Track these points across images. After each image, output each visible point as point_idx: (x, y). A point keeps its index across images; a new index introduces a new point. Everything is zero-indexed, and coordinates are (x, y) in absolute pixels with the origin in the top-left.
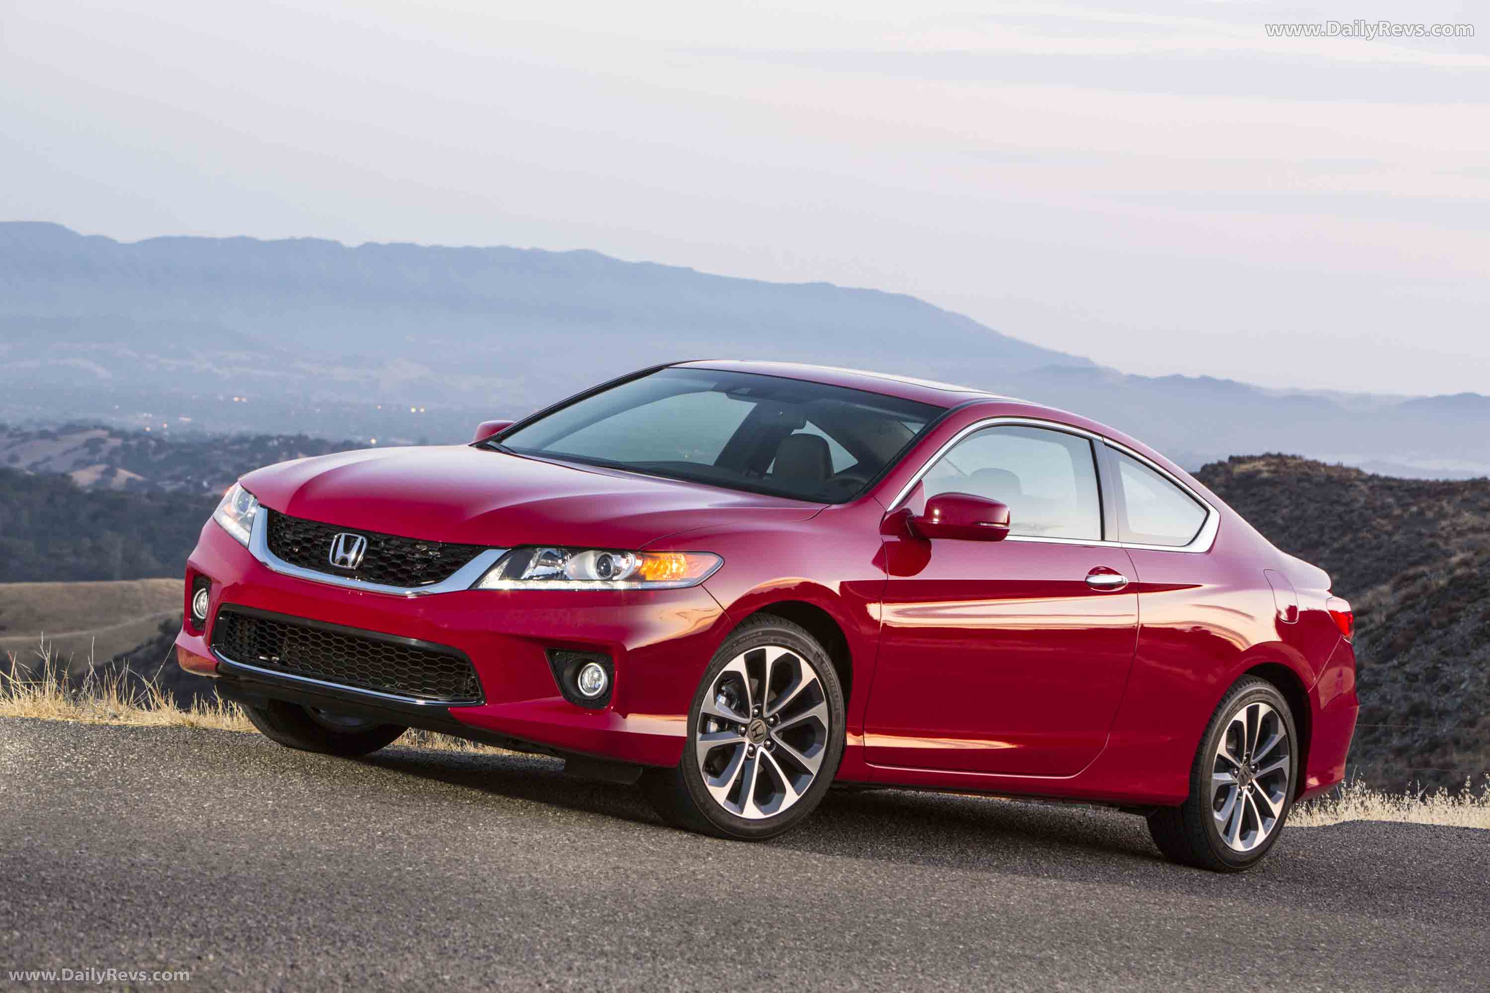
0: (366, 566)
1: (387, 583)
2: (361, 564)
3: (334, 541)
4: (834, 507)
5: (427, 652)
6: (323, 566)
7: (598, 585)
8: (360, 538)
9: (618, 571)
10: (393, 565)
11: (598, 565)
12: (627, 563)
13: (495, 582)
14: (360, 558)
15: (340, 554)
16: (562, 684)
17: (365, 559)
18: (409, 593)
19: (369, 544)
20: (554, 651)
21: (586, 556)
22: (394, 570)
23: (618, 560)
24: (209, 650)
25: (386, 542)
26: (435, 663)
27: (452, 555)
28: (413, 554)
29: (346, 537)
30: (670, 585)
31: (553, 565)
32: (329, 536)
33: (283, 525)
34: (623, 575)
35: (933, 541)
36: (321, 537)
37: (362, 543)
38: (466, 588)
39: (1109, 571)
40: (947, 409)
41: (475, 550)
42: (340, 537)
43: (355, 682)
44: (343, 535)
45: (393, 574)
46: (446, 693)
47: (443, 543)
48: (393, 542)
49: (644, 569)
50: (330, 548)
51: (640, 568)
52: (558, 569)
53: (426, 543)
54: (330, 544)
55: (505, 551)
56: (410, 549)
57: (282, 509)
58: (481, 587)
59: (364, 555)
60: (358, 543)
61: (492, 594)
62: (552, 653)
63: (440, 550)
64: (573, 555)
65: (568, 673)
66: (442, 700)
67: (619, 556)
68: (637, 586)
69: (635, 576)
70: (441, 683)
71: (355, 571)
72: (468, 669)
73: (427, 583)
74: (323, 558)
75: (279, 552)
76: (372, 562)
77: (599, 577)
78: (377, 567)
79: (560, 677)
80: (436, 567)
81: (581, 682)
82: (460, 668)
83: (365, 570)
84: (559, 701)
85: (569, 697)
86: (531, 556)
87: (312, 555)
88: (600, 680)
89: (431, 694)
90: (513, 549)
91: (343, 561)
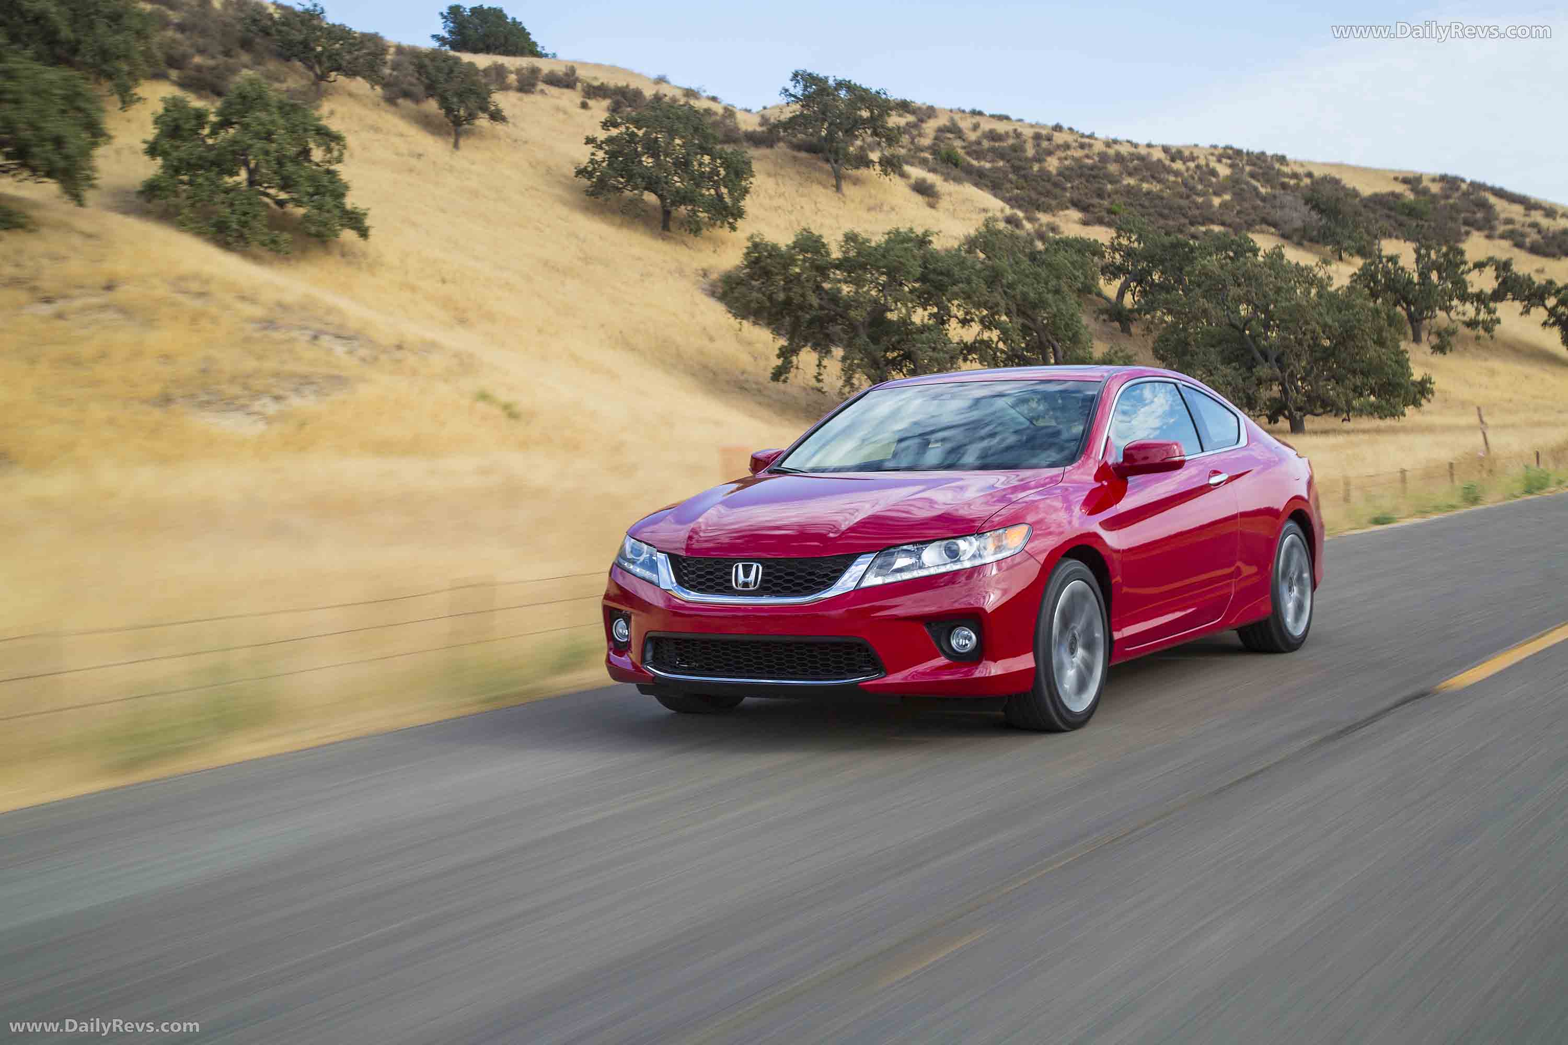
0: (763, 584)
1: (785, 596)
2: (760, 585)
3: (734, 570)
5: (832, 644)
6: (727, 590)
7: (947, 568)
8: (755, 564)
9: (963, 553)
10: (787, 581)
11: (946, 551)
12: (967, 546)
13: (873, 579)
14: (758, 580)
15: (741, 578)
16: (941, 647)
20: (930, 623)
21: (933, 547)
22: (789, 585)
23: (961, 545)
25: (777, 565)
26: (841, 651)
29: (743, 565)
31: (911, 558)
32: (729, 567)
33: (686, 565)
34: (968, 555)
36: (718, 569)
37: (758, 567)
38: (852, 589)
41: (851, 558)
42: (737, 567)
43: (775, 675)
44: (740, 564)
45: (790, 588)
48: (784, 564)
49: (979, 548)
51: (976, 548)
52: (914, 561)
55: (874, 555)
57: (679, 552)
58: (863, 586)
59: (762, 577)
60: (755, 568)
61: (871, 590)
64: (923, 548)
65: (942, 642)
67: (961, 541)
68: (980, 562)
69: (976, 555)
70: (847, 665)
71: (757, 590)
72: (867, 651)
73: (819, 590)
74: (727, 584)
75: (687, 585)
76: (770, 581)
77: (949, 560)
78: (775, 585)
79: (938, 642)
80: (826, 575)
81: (954, 643)
82: (859, 650)
83: (765, 588)
84: (942, 661)
85: (948, 656)
86: (893, 554)
87: (717, 584)
88: (970, 639)
89: (840, 675)
90: (881, 551)
91: (746, 585)
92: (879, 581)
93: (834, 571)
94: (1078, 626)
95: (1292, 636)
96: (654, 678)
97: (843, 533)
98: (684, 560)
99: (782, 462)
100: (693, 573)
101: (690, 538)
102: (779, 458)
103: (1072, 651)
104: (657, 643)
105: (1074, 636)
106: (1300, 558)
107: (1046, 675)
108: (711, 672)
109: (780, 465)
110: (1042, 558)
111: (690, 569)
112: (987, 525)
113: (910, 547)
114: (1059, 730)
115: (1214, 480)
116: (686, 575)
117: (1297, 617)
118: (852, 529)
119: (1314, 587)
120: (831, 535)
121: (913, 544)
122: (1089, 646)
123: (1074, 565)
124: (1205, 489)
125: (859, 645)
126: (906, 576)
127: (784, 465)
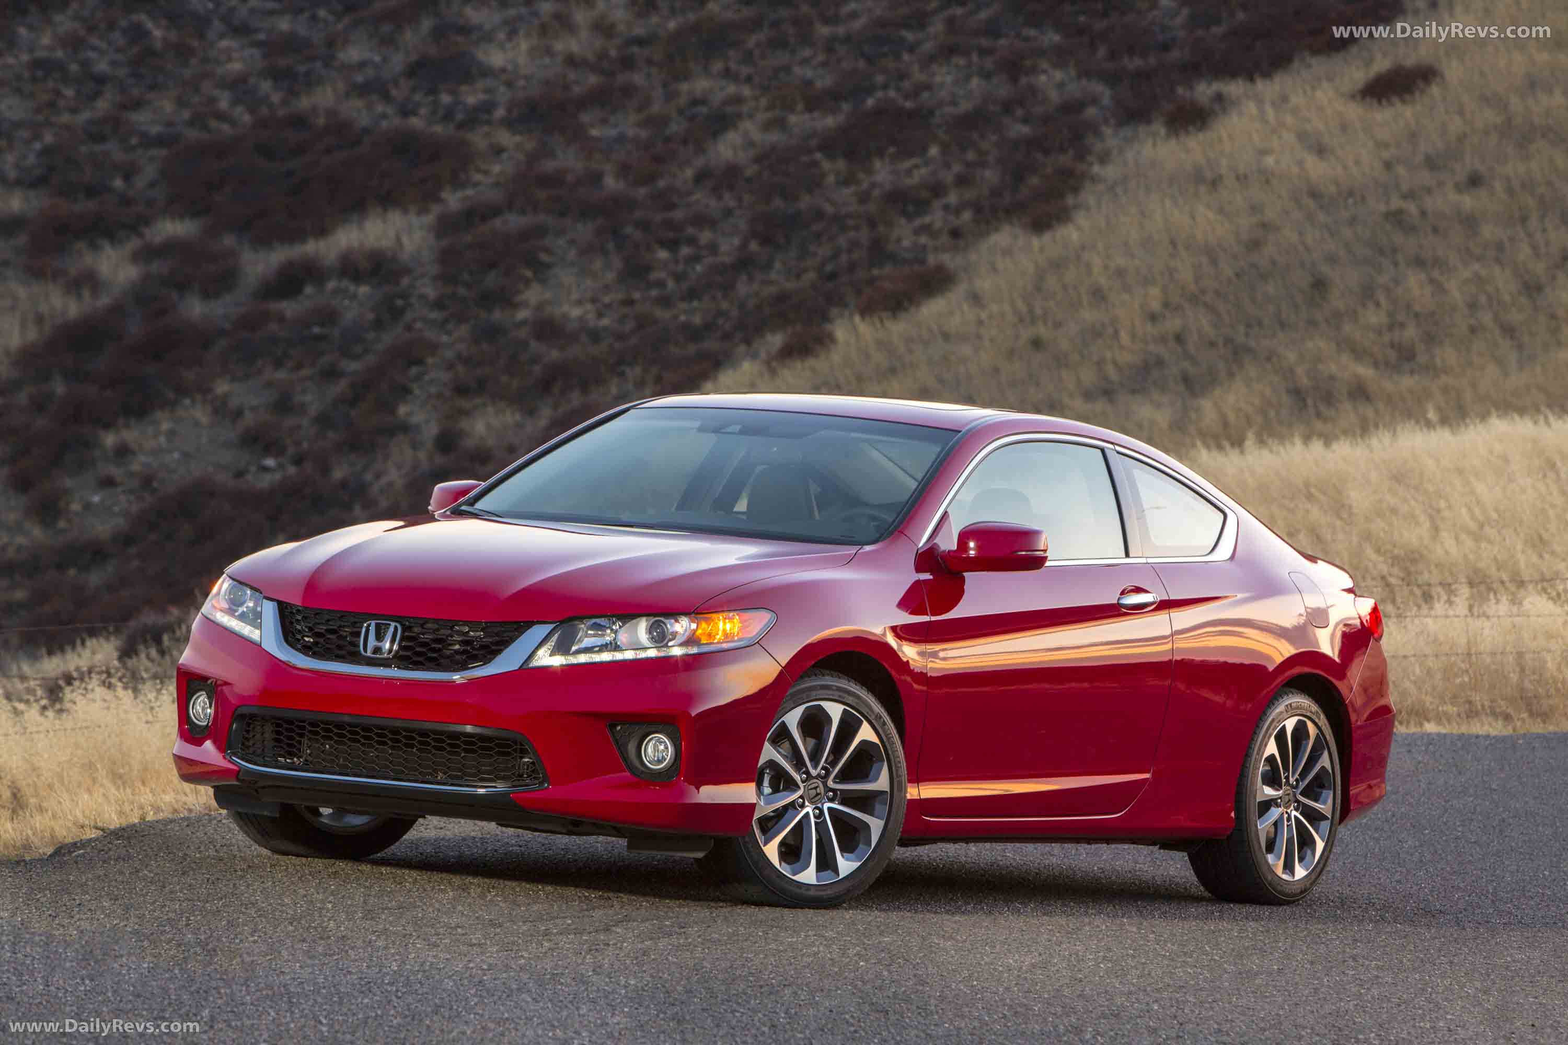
0: (401, 653)
1: (428, 669)
2: (397, 652)
3: (364, 630)
4: (868, 548)
5: (482, 738)
6: (354, 657)
7: (652, 653)
8: (393, 624)
9: (674, 635)
10: (434, 650)
11: (650, 631)
12: (681, 626)
13: (547, 659)
14: (395, 647)
15: (372, 642)
16: (626, 759)
17: (401, 647)
18: (457, 677)
19: (403, 631)
20: (615, 726)
21: (637, 624)
22: (435, 655)
23: (672, 625)
24: (224, 757)
25: (422, 626)
26: (491, 749)
27: (497, 634)
28: (452, 636)
29: (376, 625)
30: (725, 646)
31: (603, 635)
32: (357, 625)
33: (299, 618)
34: (680, 639)
35: (965, 574)
36: (344, 626)
37: (396, 628)
38: (515, 667)
39: (1138, 590)
40: (960, 432)
41: (521, 627)
42: (369, 625)
43: (402, 776)
44: (373, 623)
46: (504, 778)
47: (486, 623)
48: (429, 625)
49: (700, 631)
50: (359, 637)
51: (695, 631)
52: (608, 639)
53: (466, 623)
54: (358, 634)
55: (552, 626)
56: (450, 631)
57: (296, 600)
58: (531, 665)
59: (400, 644)
60: (392, 629)
61: (545, 671)
62: (613, 726)
63: (482, 630)
64: (624, 624)
65: (631, 747)
66: (501, 787)
67: (673, 621)
68: (694, 650)
69: (691, 640)
71: (391, 659)
72: (527, 752)
73: (473, 667)
74: (352, 649)
75: (299, 646)
76: (410, 649)
77: (652, 645)
78: (415, 654)
79: (625, 753)
80: (482, 648)
81: (645, 756)
82: (516, 750)
83: (403, 659)
84: (624, 776)
85: (633, 771)
86: (577, 627)
88: (664, 750)
90: (562, 622)
91: (377, 650)
92: (558, 661)
93: (498, 642)
98: (298, 612)
100: (308, 629)
104: (248, 722)
111: (305, 624)
112: (713, 603)
113: (603, 621)
121: (608, 617)
125: (517, 743)
126: (596, 658)
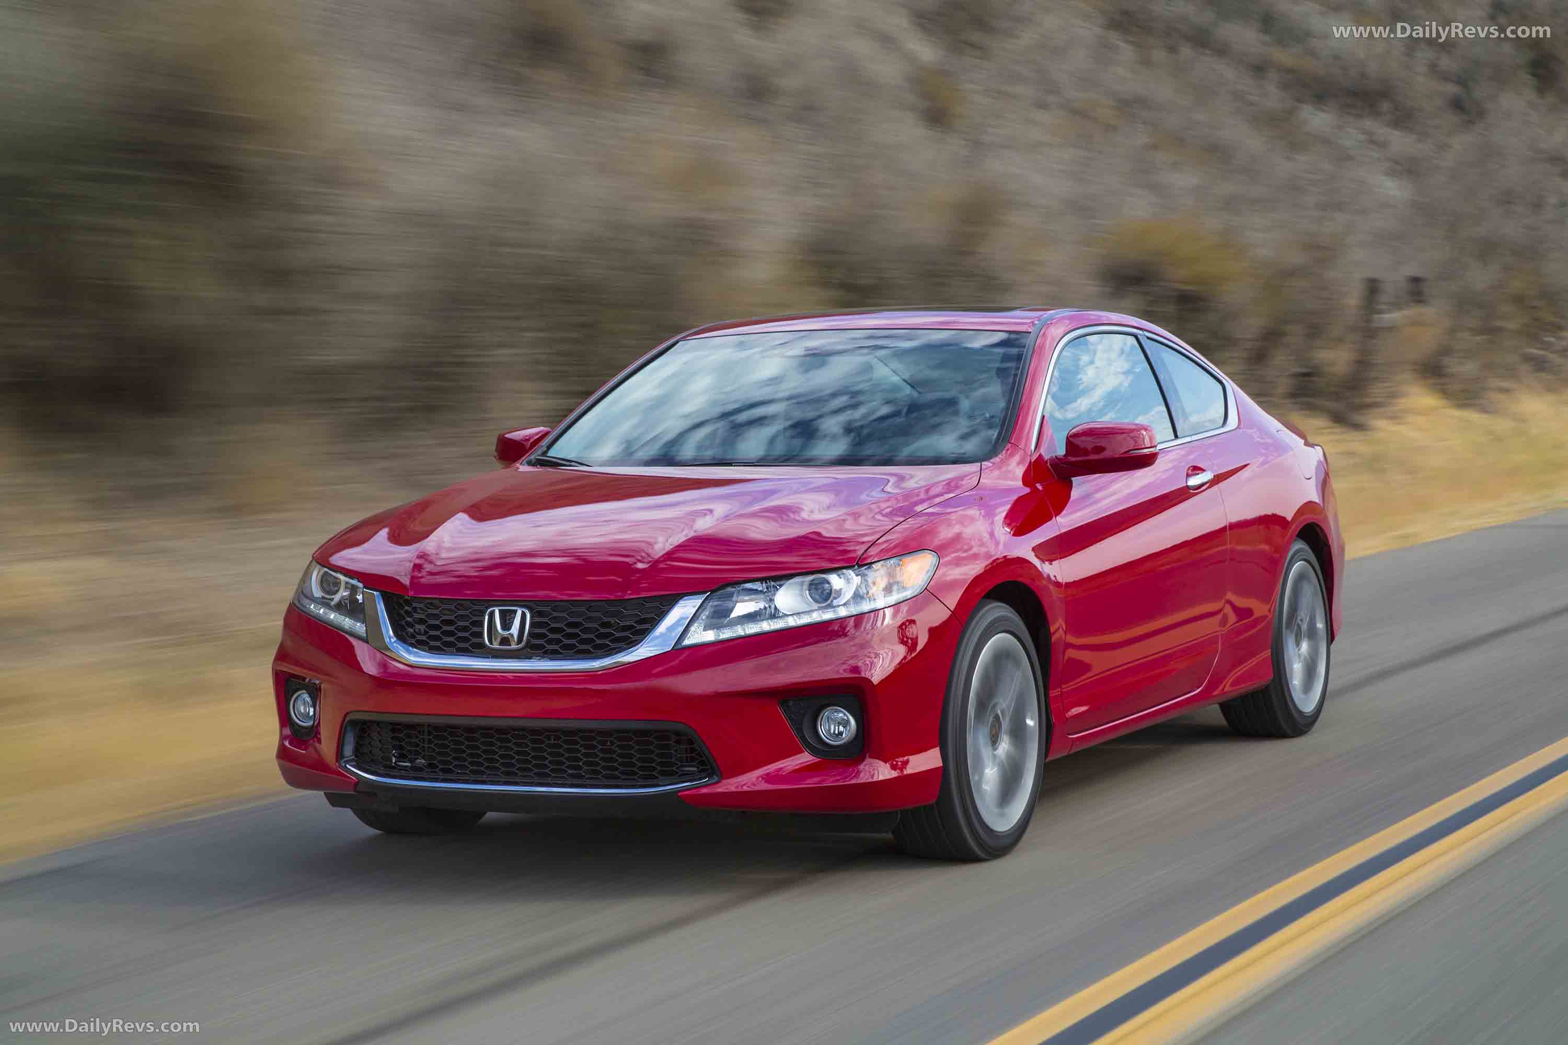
0: (532, 640)
1: (566, 658)
2: (528, 641)
3: (487, 617)
5: (636, 733)
6: (478, 649)
7: (814, 616)
8: (520, 610)
9: (839, 592)
10: (570, 635)
11: (811, 592)
12: (845, 581)
13: (701, 635)
14: (525, 634)
15: (498, 631)
16: (803, 737)
17: (533, 633)
18: (601, 665)
19: (532, 617)
20: (786, 701)
21: (795, 586)
22: (573, 642)
23: (835, 581)
25: (554, 609)
26: (648, 743)
27: (642, 612)
29: (500, 611)
31: (757, 601)
32: (478, 613)
33: (411, 610)
34: (845, 598)
36: (463, 616)
37: (524, 615)
38: (670, 648)
41: (669, 601)
43: (549, 780)
44: (497, 610)
45: (574, 646)
47: (628, 600)
48: (563, 608)
49: (864, 587)
50: (482, 626)
51: (860, 585)
52: (762, 605)
54: (481, 623)
55: (703, 597)
58: (685, 644)
59: (530, 630)
60: (519, 617)
61: (698, 649)
62: (786, 704)
64: (779, 586)
65: (805, 722)
66: (665, 784)
67: (835, 576)
68: (860, 608)
69: (858, 597)
70: (662, 764)
71: (521, 649)
72: (691, 742)
73: (619, 650)
74: (478, 641)
75: (413, 641)
76: (543, 636)
77: (816, 606)
78: (550, 642)
79: (800, 730)
80: (625, 628)
81: (822, 731)
82: (678, 742)
83: (535, 647)
84: (805, 758)
85: (814, 751)
86: (731, 595)
87: (460, 639)
88: (846, 724)
89: (649, 779)
90: (713, 591)
91: (506, 640)
92: (710, 636)
93: (643, 621)
94: (1004, 703)
95: (1300, 712)
96: (356, 784)
97: (657, 562)
98: (408, 603)
99: (550, 446)
100: (421, 621)
101: (418, 567)
102: (545, 442)
103: (994, 740)
104: (363, 730)
105: (997, 718)
106: (1311, 594)
107: (958, 776)
108: (447, 774)
109: (544, 453)
110: (952, 600)
111: (416, 616)
112: (873, 551)
113: (757, 586)
114: (976, 859)
115: (1194, 481)
116: (411, 625)
117: (1308, 685)
118: (669, 556)
119: (1331, 637)
120: (640, 566)
121: (761, 580)
122: (1018, 733)
123: (997, 610)
124: (1182, 495)
125: (678, 733)
126: (752, 629)
127: (552, 453)
